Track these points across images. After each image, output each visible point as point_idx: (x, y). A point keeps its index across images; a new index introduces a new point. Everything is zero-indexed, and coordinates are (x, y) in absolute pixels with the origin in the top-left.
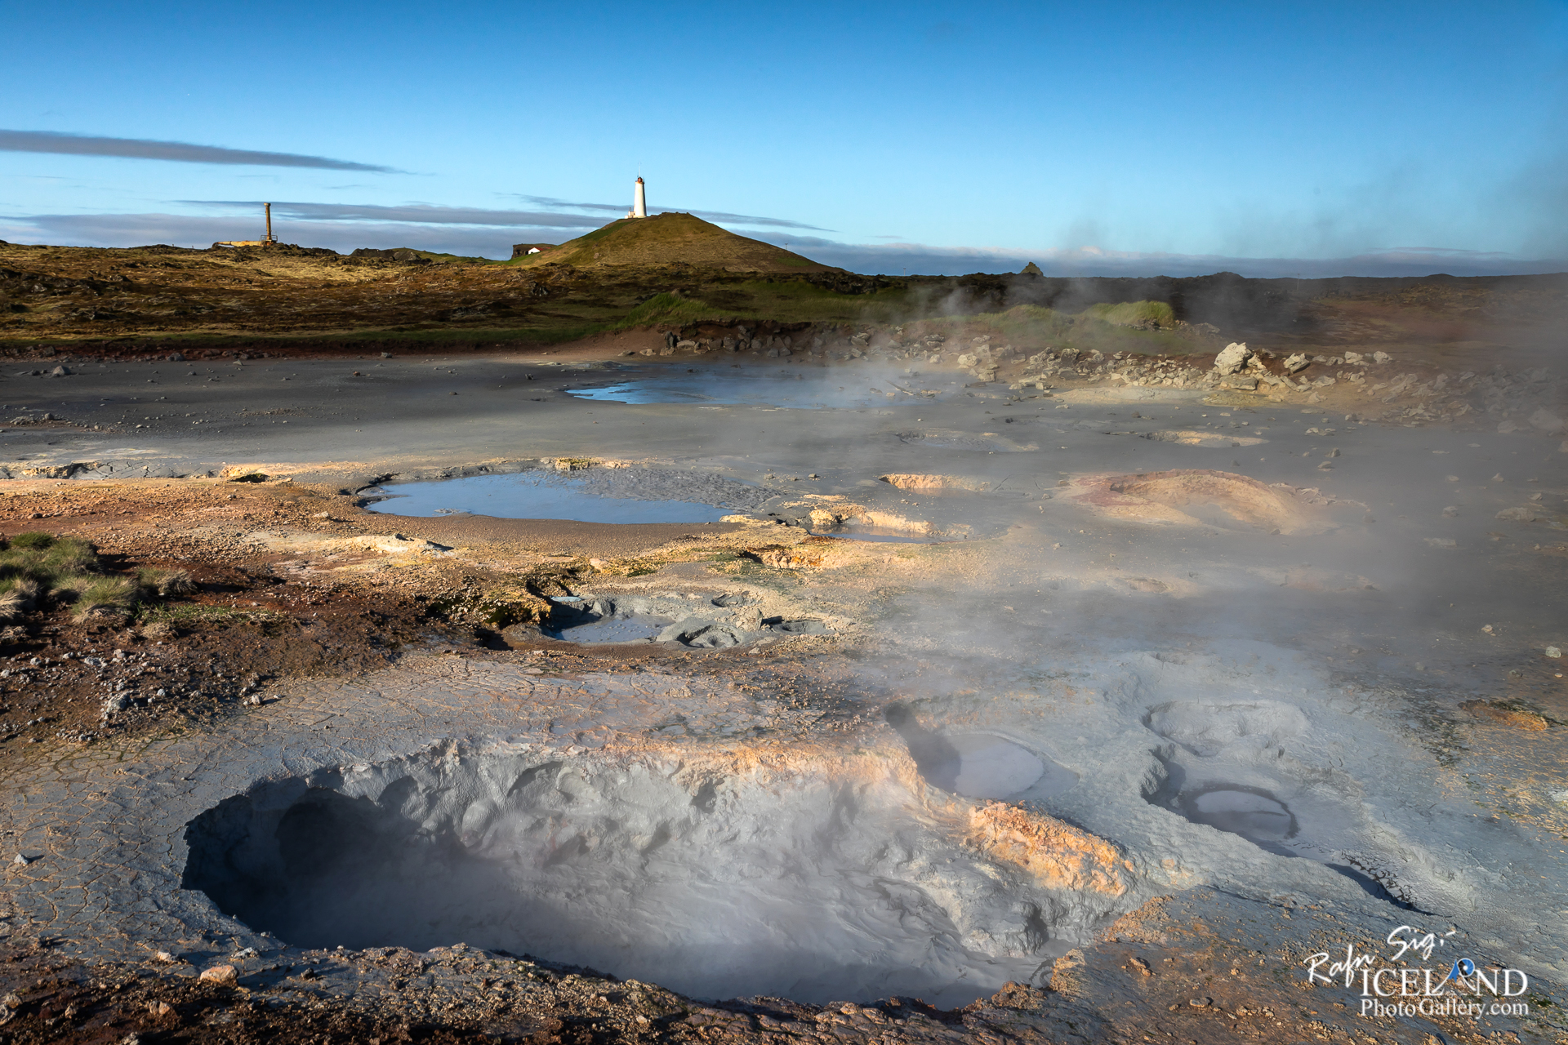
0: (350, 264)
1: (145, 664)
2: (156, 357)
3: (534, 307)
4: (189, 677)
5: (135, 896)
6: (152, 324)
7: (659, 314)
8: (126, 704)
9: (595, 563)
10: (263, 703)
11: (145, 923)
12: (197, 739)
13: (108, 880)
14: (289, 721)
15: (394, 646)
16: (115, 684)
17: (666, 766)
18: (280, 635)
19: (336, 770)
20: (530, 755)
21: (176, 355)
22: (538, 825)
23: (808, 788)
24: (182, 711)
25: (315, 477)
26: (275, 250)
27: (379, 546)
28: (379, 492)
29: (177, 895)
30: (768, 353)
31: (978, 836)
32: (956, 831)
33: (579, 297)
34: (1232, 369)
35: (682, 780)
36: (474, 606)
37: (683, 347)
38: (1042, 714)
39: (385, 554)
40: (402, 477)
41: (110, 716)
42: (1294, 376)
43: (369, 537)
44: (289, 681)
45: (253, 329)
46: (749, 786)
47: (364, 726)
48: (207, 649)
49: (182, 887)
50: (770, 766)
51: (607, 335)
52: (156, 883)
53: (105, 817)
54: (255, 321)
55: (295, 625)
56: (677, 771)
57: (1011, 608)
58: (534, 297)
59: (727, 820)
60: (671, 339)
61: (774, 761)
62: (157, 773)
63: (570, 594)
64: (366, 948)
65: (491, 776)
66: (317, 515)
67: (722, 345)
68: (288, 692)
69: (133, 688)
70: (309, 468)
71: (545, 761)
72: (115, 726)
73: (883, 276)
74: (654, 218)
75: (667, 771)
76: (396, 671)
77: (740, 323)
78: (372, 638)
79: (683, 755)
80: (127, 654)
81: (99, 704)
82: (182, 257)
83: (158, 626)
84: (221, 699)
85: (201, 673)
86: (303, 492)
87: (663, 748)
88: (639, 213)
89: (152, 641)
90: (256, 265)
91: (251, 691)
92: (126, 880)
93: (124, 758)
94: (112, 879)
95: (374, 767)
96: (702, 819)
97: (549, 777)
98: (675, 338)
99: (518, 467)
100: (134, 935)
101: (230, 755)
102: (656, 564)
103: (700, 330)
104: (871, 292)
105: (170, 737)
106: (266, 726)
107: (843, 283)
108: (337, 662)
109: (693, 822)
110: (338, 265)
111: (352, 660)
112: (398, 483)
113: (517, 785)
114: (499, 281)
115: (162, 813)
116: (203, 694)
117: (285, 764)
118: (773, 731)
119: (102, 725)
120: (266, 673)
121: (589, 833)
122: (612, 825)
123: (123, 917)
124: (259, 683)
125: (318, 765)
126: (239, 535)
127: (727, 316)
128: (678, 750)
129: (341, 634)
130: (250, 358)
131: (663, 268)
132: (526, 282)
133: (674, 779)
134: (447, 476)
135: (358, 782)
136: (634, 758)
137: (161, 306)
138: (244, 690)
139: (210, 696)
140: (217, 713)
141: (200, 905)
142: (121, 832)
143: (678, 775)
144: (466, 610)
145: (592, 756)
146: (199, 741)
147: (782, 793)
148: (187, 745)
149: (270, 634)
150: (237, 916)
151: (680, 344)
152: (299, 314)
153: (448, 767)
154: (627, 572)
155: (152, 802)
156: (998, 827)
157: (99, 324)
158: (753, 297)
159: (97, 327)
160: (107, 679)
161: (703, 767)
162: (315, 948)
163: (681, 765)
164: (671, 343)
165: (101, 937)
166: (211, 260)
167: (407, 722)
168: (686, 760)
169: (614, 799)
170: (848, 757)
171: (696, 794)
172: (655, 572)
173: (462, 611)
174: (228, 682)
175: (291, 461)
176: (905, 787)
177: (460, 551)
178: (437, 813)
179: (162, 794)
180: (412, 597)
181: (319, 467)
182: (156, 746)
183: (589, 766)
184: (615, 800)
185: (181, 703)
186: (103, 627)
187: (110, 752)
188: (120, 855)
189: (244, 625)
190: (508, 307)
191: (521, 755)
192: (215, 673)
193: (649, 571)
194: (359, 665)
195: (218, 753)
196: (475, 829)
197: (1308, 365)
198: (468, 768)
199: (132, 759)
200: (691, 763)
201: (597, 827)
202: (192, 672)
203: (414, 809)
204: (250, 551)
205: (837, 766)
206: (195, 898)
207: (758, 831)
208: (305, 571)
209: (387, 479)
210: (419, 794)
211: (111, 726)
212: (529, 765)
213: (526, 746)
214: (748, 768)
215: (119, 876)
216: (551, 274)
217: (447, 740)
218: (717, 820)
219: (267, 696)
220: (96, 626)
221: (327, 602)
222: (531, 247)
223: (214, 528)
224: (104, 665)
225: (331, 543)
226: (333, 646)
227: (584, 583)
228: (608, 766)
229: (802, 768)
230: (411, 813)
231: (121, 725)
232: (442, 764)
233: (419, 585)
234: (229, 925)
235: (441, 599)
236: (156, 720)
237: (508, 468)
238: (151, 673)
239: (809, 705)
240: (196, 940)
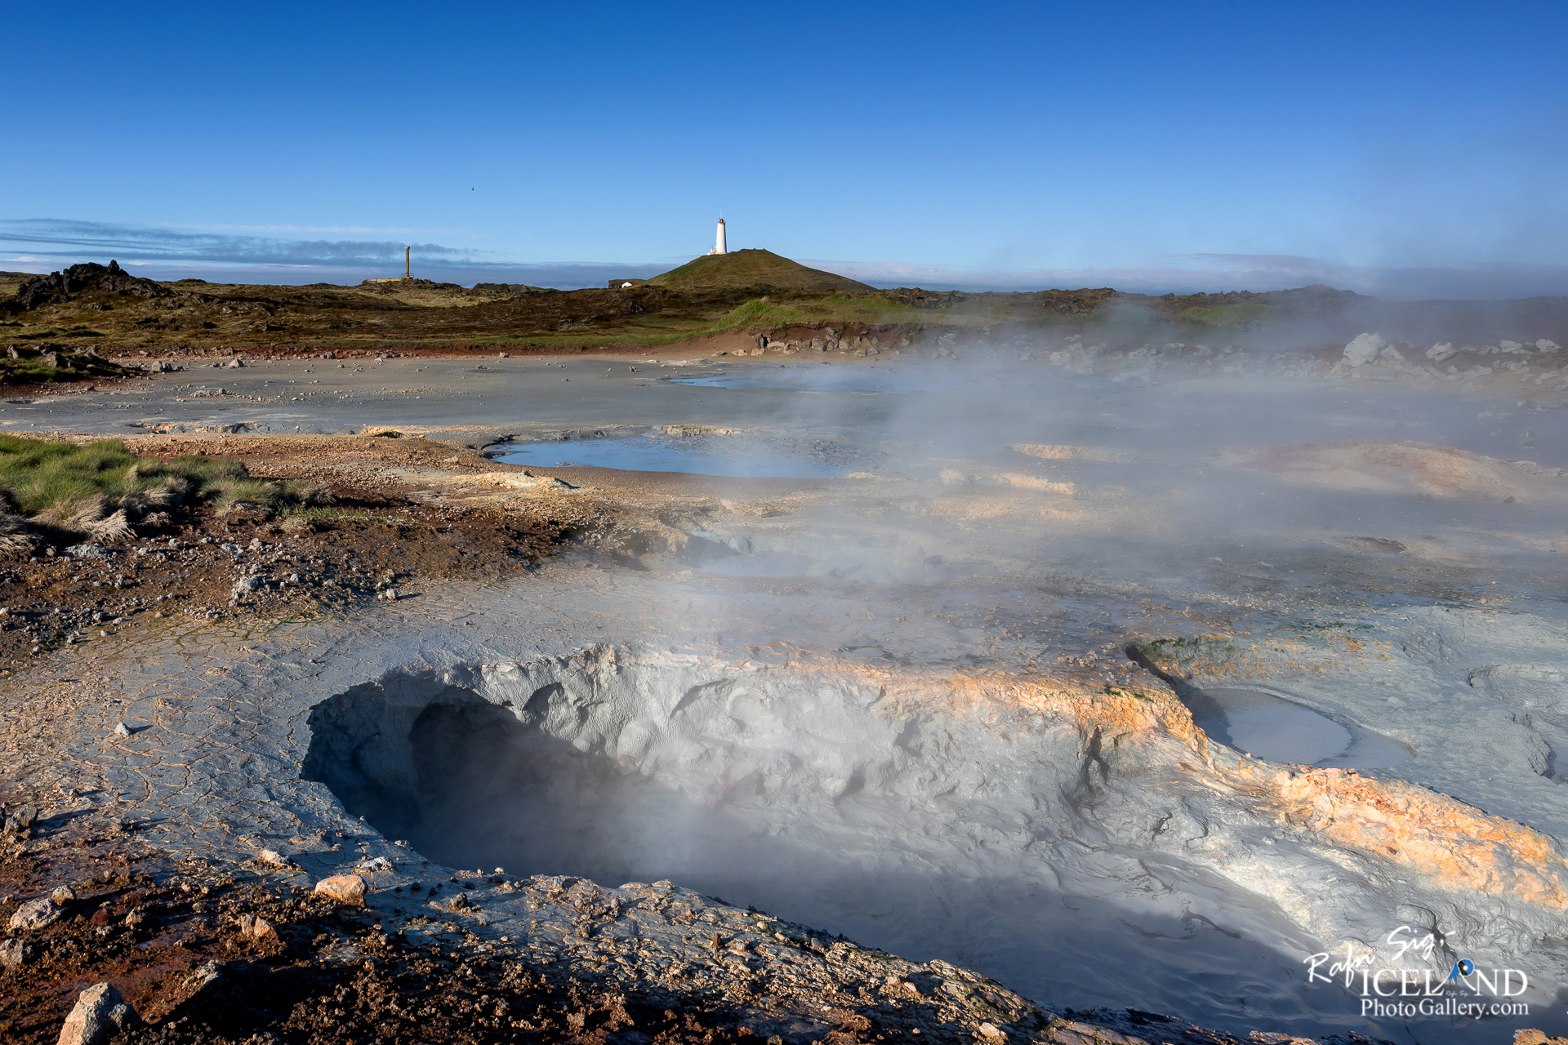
0: (472, 294)
1: (280, 553)
2: (312, 356)
3: (632, 320)
4: (323, 569)
5: (245, 782)
6: (311, 334)
7: (750, 319)
8: (257, 585)
9: (726, 503)
10: (398, 598)
11: (253, 815)
12: (330, 625)
13: (216, 761)
14: (426, 615)
15: (530, 558)
16: (248, 568)
17: (865, 693)
18: (416, 539)
19: (478, 669)
20: (698, 669)
21: (329, 354)
22: (707, 755)
23: (1050, 732)
24: (316, 597)
25: (445, 435)
26: (412, 284)
27: (508, 481)
28: (503, 448)
29: (294, 786)
30: (856, 353)
31: (1299, 812)
32: (1265, 804)
33: (671, 312)
34: (1364, 360)
35: (884, 712)
36: (608, 533)
37: (773, 348)
38: (1321, 670)
39: (513, 489)
40: (523, 438)
41: (241, 595)
42: (1443, 365)
43: (498, 474)
44: (425, 581)
45: (391, 338)
46: (969, 725)
47: (507, 625)
48: (343, 546)
49: (301, 777)
50: (997, 701)
51: (701, 339)
52: (270, 769)
53: (222, 693)
54: (394, 333)
55: (432, 532)
56: (878, 700)
57: (1220, 559)
58: (631, 313)
59: (942, 768)
60: (762, 340)
61: (1003, 695)
62: (283, 654)
63: (703, 530)
64: (534, 875)
65: (651, 690)
66: (448, 460)
67: (811, 345)
68: (423, 589)
69: (266, 572)
70: (438, 429)
71: (716, 678)
72: (244, 605)
73: (957, 292)
74: (733, 254)
75: (865, 699)
76: (536, 580)
77: (827, 325)
78: (509, 549)
79: (885, 680)
80: (264, 544)
81: (231, 584)
82: (338, 291)
83: (296, 520)
84: (356, 590)
85: (336, 566)
86: (435, 445)
87: (860, 670)
88: (720, 250)
89: (289, 535)
90: (396, 297)
91: (385, 587)
92: (236, 761)
93: (250, 637)
94: (220, 760)
95: (520, 668)
96: (910, 763)
97: (718, 699)
98: (765, 339)
99: (632, 433)
100: (237, 827)
101: (363, 641)
102: (791, 507)
103: (788, 332)
104: (947, 306)
105: (299, 621)
106: (402, 618)
107: (920, 298)
108: (475, 567)
109: (898, 767)
110: (462, 296)
111: (489, 566)
112: (519, 443)
113: (680, 706)
114: (600, 301)
115: (285, 694)
116: (337, 584)
117: (422, 656)
118: (992, 660)
119: (231, 604)
120: (402, 572)
121: (770, 769)
122: (796, 762)
123: (226, 805)
124: (394, 580)
125: (459, 660)
126: (376, 469)
127: (815, 320)
128: (879, 673)
129: (478, 543)
130: (389, 357)
131: (747, 288)
132: (624, 301)
133: (873, 710)
134: (565, 438)
135: (502, 685)
136: (823, 681)
137: (319, 321)
138: (379, 585)
139: (344, 586)
140: (350, 603)
141: (320, 801)
142: (238, 710)
143: (878, 705)
144: (599, 537)
145: (772, 674)
146: (330, 627)
147: (1013, 736)
148: (317, 629)
149: (405, 537)
150: (365, 818)
151: (769, 345)
152: (430, 328)
153: (603, 676)
154: (761, 513)
155: (275, 682)
156: (1334, 800)
157: (270, 335)
158: (832, 312)
159: (268, 337)
160: (241, 563)
161: (910, 697)
162: (465, 869)
163: (883, 693)
164: (762, 344)
165: (197, 826)
166: (360, 293)
167: (554, 625)
168: (888, 687)
169: (798, 730)
170: (1099, 697)
171: (902, 731)
172: (790, 514)
173: (596, 537)
174: (362, 576)
175: (423, 424)
176: (1180, 740)
177: (587, 490)
178: (587, 729)
179: (287, 675)
180: (545, 520)
181: (448, 429)
182: (284, 628)
183: (769, 687)
184: (801, 732)
185: (314, 590)
186: (242, 520)
187: (236, 631)
188: (234, 734)
189: (380, 528)
190: (609, 321)
191: (686, 669)
192: (349, 568)
193: (782, 513)
194: (497, 571)
195: (350, 639)
196: (633, 754)
197: (1457, 354)
198: (625, 678)
199: (258, 638)
200: (896, 690)
201: (779, 764)
202: (327, 564)
203: (563, 723)
204: (386, 482)
205: (1085, 707)
206: (315, 791)
207: (984, 784)
208: (438, 499)
209: (510, 439)
210: (569, 706)
211: (240, 605)
212: (696, 682)
213: (694, 659)
214: (968, 702)
215: (229, 757)
216: (646, 294)
217: (602, 645)
218: (929, 766)
219: (402, 593)
220: (237, 518)
221: (461, 519)
222: (625, 281)
223: (355, 465)
224: (240, 551)
225: (463, 479)
226: (470, 552)
227: (717, 521)
228: (792, 688)
229: (1041, 705)
230: (559, 728)
231: (251, 605)
232: (596, 672)
233: (550, 512)
234: (355, 827)
235: (574, 524)
236: (287, 603)
237: (623, 433)
238: (287, 561)
239: (1024, 637)
240: (314, 842)
